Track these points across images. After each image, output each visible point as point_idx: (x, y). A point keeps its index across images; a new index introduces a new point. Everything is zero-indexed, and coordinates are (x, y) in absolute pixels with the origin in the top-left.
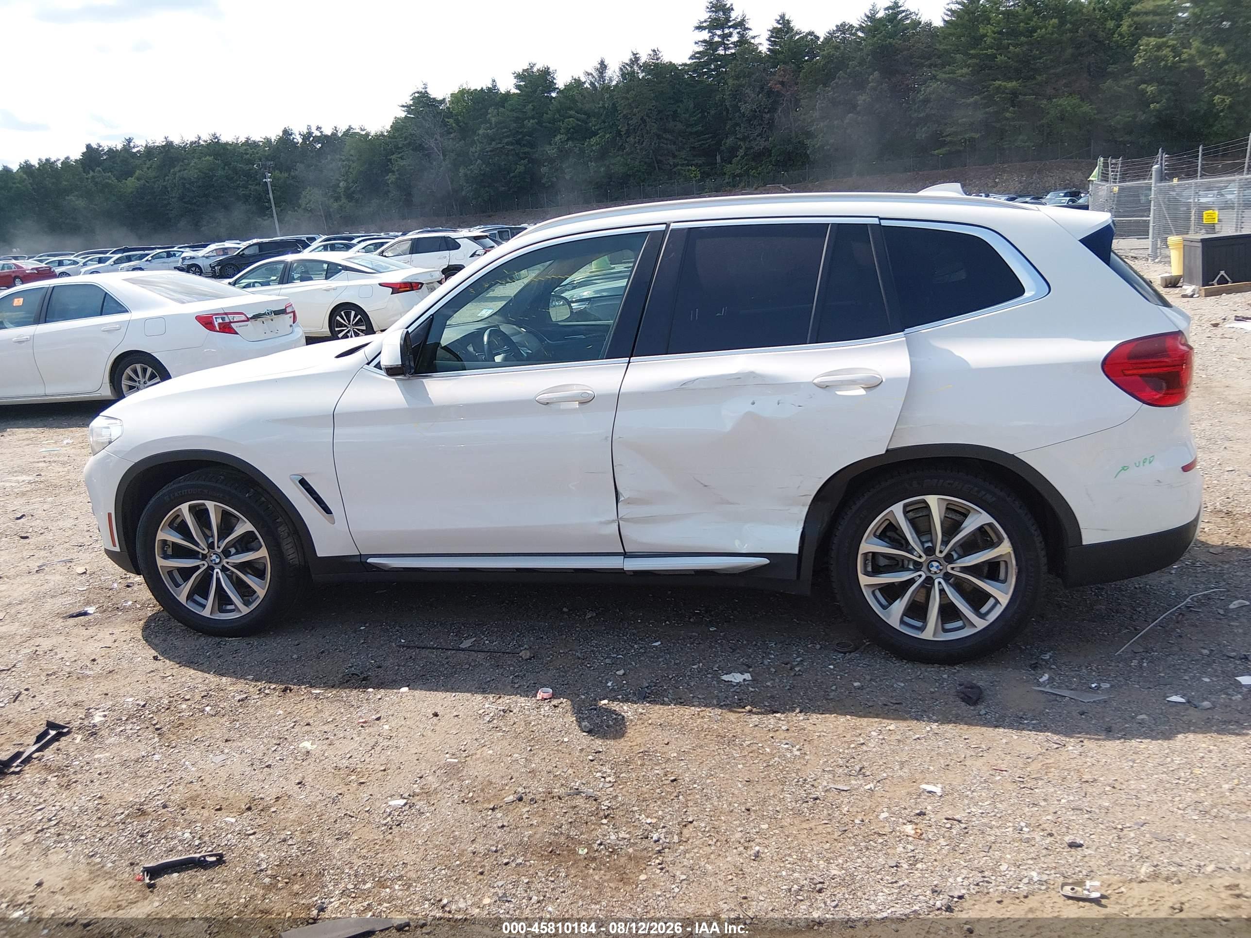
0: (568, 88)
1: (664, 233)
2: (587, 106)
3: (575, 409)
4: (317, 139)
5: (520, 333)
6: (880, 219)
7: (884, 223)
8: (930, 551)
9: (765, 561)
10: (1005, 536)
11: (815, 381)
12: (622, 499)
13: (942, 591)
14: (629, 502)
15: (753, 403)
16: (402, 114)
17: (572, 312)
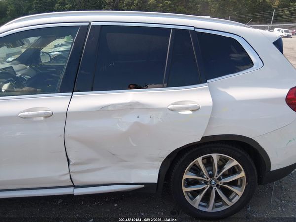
1: (88, 27)
3: (41, 121)
5: (26, 68)
6: (195, 28)
7: (197, 30)
8: (211, 176)
9: (142, 186)
10: (243, 169)
11: (169, 107)
12: (71, 163)
13: (216, 192)
14: (74, 164)
15: (138, 117)
17: (51, 58)
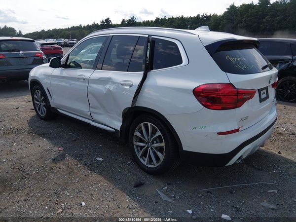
0: (274, 3)
2: (277, 9)
3: (82, 81)
4: (205, 17)
9: (114, 131)
16: (227, 11)
